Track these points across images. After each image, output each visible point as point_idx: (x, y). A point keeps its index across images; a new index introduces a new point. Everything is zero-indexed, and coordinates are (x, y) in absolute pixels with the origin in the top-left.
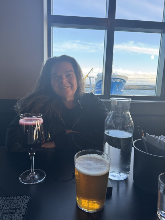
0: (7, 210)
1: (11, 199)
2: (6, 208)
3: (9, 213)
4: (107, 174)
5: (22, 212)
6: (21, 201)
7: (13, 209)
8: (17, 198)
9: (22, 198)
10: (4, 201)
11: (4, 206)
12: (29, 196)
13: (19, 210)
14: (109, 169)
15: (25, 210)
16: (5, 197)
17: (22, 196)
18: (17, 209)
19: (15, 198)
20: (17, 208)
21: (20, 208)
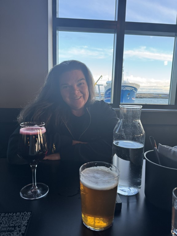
0: (5, 227)
1: (10, 216)
2: (4, 226)
3: (8, 232)
4: (116, 188)
5: (22, 230)
6: (20, 218)
7: (12, 227)
8: (17, 215)
9: (22, 215)
10: (2, 218)
11: (3, 223)
12: (30, 213)
13: (19, 227)
14: (118, 183)
15: (25, 228)
16: (4, 214)
17: (22, 213)
18: (16, 227)
19: (15, 214)
20: (16, 225)
21: (20, 225)
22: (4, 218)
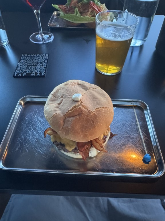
0: (31, 63)
2: (29, 62)
5: (44, 65)
6: (41, 58)
7: (36, 63)
9: (42, 56)
10: (26, 58)
11: (28, 61)
18: (39, 63)
21: (42, 62)
22: (28, 57)
